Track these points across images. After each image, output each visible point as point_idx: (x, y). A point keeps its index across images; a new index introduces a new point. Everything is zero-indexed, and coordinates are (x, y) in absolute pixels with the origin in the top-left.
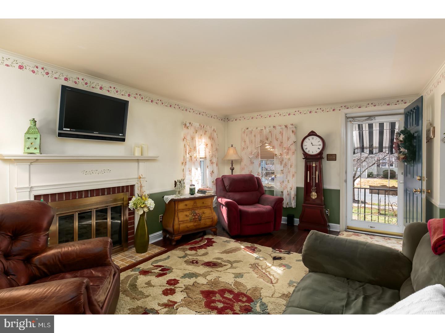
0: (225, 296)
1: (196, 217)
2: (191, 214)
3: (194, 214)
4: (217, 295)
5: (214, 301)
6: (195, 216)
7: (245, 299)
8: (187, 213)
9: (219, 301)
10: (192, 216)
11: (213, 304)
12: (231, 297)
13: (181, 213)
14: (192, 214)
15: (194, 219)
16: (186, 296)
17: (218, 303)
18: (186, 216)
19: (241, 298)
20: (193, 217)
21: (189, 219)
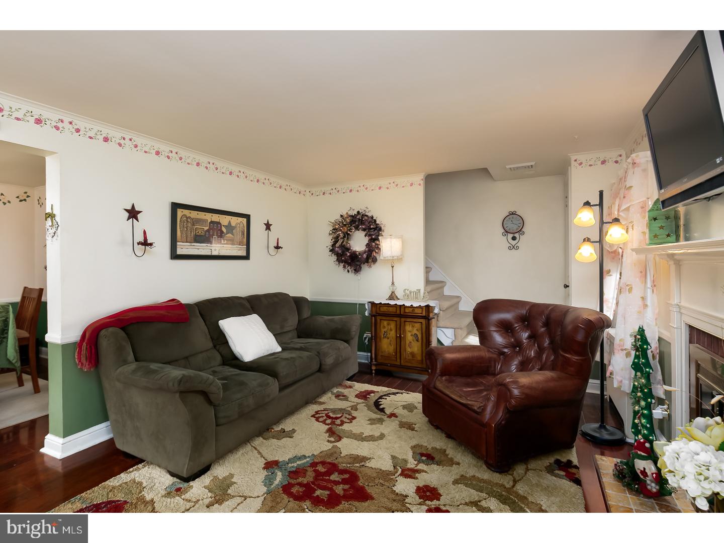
0: (327, 492)
4: (342, 493)
5: (344, 481)
7: (294, 490)
9: (336, 483)
11: (346, 476)
12: (318, 492)
16: (393, 488)
17: (337, 479)
19: (301, 490)
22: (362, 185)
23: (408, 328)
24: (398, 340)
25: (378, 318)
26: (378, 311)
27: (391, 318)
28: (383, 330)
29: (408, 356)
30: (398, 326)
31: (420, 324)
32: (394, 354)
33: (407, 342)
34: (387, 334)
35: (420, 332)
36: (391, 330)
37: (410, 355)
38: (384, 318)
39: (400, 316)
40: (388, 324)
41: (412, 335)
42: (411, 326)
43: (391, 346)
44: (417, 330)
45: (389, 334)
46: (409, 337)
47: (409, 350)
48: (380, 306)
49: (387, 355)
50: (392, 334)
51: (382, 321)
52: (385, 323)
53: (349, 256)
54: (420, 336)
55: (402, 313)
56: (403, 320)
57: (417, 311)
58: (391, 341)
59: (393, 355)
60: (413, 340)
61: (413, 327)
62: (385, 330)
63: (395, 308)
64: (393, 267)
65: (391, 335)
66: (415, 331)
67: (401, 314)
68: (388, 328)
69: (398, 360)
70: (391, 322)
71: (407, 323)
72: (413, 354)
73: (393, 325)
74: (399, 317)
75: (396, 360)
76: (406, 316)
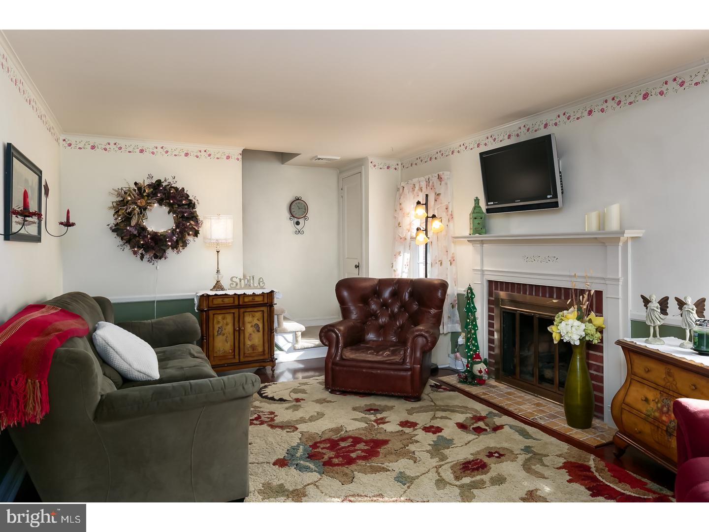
1: (664, 418)
2: (657, 403)
3: (663, 407)
6: (662, 413)
8: (651, 395)
10: (655, 408)
13: (638, 384)
14: (659, 405)
15: (655, 419)
18: (646, 400)
20: (657, 414)
21: (644, 411)
22: (159, 146)
23: (248, 318)
24: (237, 334)
25: (211, 313)
26: (210, 305)
27: (228, 311)
28: (216, 327)
29: (248, 351)
30: (236, 319)
31: (261, 312)
32: (230, 351)
33: (247, 335)
34: (222, 330)
35: (262, 321)
36: (227, 324)
37: (250, 349)
38: (219, 312)
39: (239, 307)
40: (224, 318)
41: (252, 326)
42: (251, 316)
43: (227, 342)
44: (258, 320)
45: (225, 329)
46: (249, 329)
47: (249, 343)
48: (213, 298)
49: (221, 355)
50: (229, 328)
51: (215, 316)
52: (220, 317)
53: (150, 238)
54: (261, 326)
55: (241, 303)
56: (242, 310)
57: (257, 299)
58: (227, 337)
59: (230, 353)
60: (254, 332)
61: (253, 316)
62: (220, 325)
63: (232, 299)
64: (218, 252)
65: (227, 330)
66: (256, 321)
67: (239, 305)
68: (224, 324)
69: (237, 357)
70: (227, 316)
71: (246, 314)
72: (253, 347)
73: (229, 318)
74: (237, 308)
75: (234, 357)
76: (246, 306)
